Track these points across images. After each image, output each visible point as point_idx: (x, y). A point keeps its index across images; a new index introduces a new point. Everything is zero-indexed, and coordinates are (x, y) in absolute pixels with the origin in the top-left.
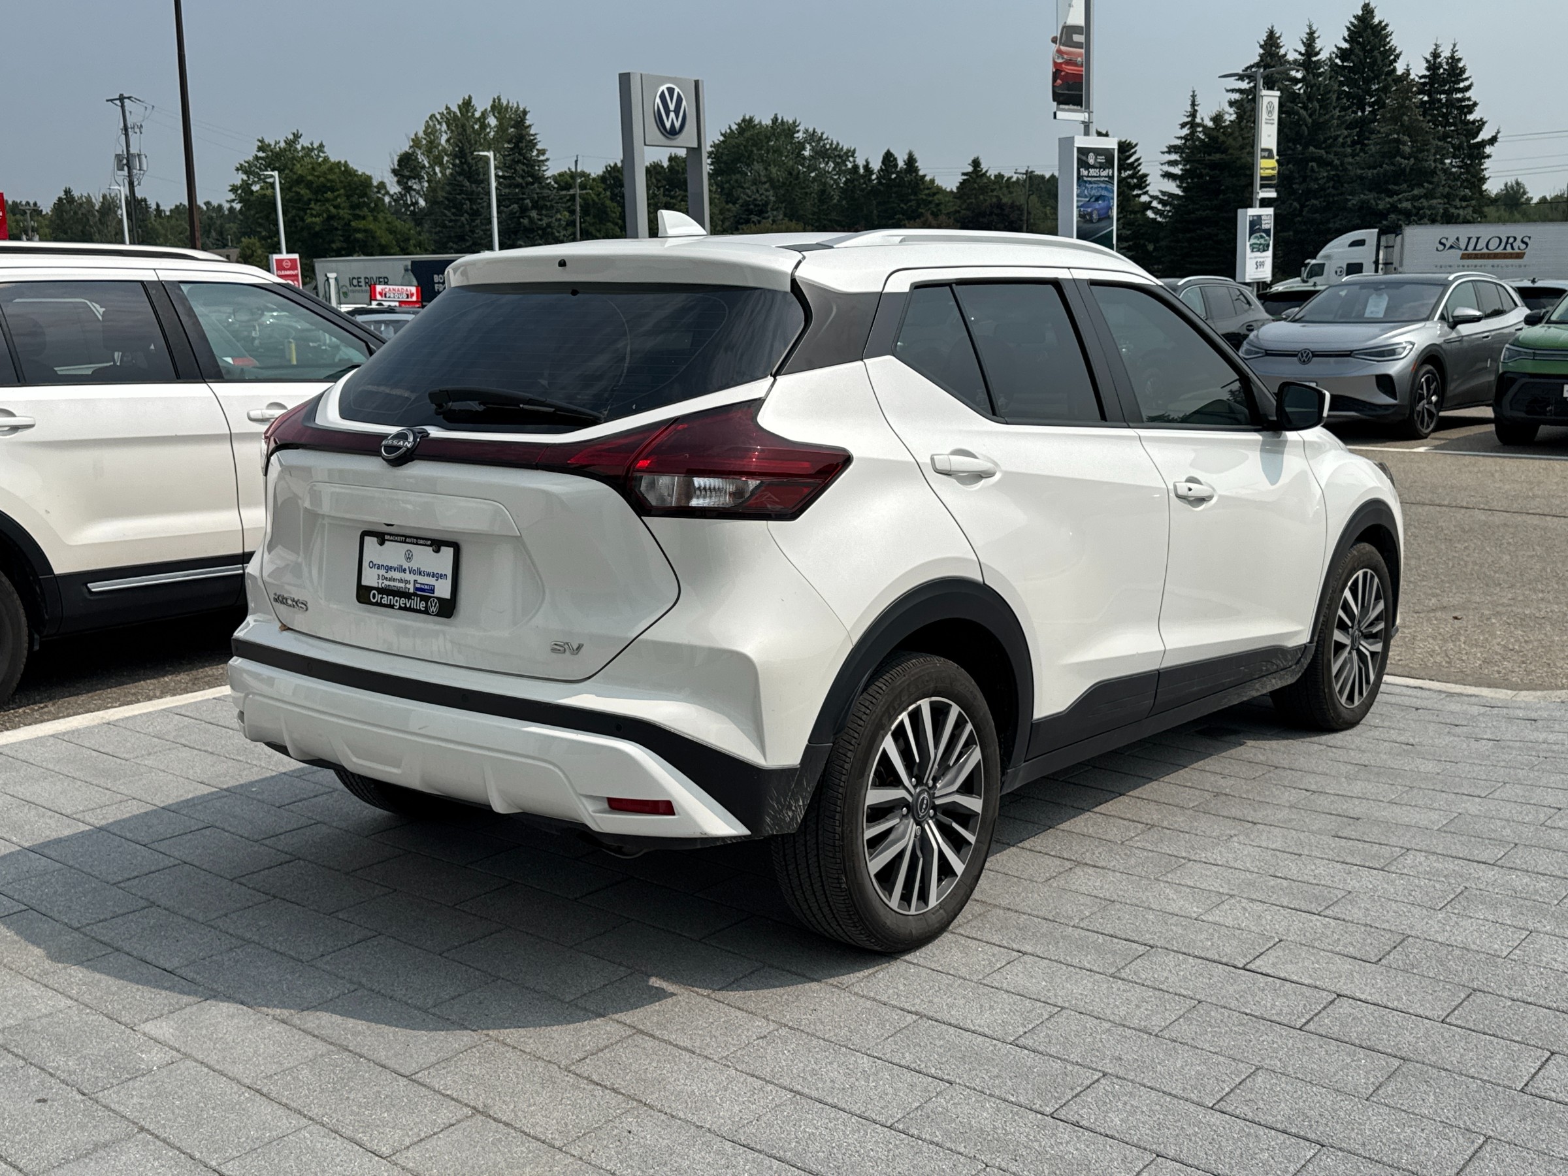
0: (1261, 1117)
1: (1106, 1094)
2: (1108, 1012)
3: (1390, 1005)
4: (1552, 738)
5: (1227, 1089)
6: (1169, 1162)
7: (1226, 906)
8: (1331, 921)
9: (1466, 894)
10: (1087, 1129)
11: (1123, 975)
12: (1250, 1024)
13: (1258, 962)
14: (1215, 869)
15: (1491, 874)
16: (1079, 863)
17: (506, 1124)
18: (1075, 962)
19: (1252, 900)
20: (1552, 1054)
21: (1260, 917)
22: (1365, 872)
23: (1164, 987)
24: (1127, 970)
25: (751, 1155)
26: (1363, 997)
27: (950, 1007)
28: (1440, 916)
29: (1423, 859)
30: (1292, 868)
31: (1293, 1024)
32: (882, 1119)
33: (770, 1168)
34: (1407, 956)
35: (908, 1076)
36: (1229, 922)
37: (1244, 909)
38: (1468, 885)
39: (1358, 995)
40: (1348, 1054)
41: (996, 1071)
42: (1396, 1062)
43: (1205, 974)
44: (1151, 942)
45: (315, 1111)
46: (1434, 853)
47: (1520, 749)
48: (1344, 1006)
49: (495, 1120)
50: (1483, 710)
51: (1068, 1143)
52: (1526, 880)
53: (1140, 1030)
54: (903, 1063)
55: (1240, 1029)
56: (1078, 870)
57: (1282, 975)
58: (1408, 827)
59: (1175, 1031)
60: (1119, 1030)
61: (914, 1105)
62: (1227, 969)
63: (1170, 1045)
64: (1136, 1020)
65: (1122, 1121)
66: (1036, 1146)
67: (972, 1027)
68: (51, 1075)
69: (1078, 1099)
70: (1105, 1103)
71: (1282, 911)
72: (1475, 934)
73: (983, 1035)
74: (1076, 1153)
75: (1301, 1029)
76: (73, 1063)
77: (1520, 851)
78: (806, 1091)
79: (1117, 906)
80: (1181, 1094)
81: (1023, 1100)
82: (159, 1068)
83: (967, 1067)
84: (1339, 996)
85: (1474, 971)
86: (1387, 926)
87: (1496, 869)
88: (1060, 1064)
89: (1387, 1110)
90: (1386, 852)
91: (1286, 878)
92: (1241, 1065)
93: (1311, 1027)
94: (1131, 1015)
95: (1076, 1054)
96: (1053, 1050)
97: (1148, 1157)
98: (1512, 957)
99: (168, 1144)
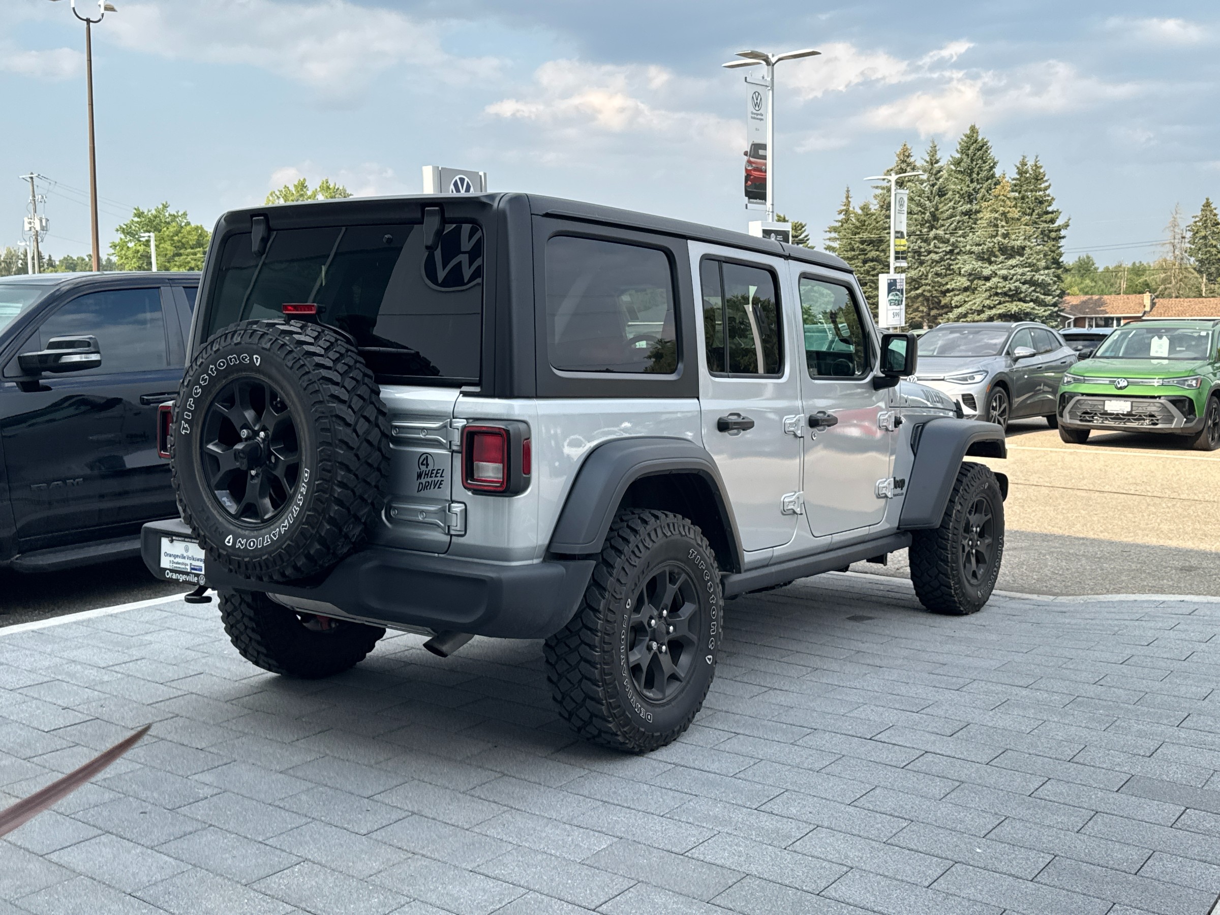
0: (878, 809)
1: (788, 799)
2: (789, 761)
3: (956, 756)
4: (1073, 622)
5: (859, 796)
6: (824, 829)
7: (861, 709)
8: (924, 716)
9: (1008, 702)
10: (777, 815)
11: (798, 743)
12: (873, 766)
13: (879, 736)
14: (855, 690)
15: (1024, 692)
16: (771, 688)
17: (434, 819)
18: (770, 737)
19: (877, 706)
20: (1049, 779)
21: (881, 714)
22: (947, 692)
23: (823, 749)
24: (801, 741)
25: (581, 830)
26: (940, 753)
27: (694, 760)
28: (991, 713)
29: (983, 684)
30: (903, 690)
31: (898, 766)
32: (657, 812)
33: (594, 835)
34: (969, 733)
35: (671, 793)
36: (863, 716)
37: (872, 710)
38: (1009, 698)
39: (938, 751)
40: (930, 780)
41: (723, 790)
42: (957, 784)
43: (848, 742)
44: (815, 727)
45: (315, 815)
46: (991, 682)
47: (1053, 628)
48: (929, 757)
49: (426, 817)
50: (1032, 607)
51: (766, 821)
52: (1046, 695)
53: (809, 770)
54: (668, 787)
55: (867, 768)
56: (771, 692)
57: (894, 742)
58: (976, 668)
59: (828, 769)
60: (796, 769)
61: (676, 806)
62: (860, 739)
63: (826, 776)
64: (806, 765)
65: (797, 811)
66: (748, 823)
67: (708, 769)
68: (144, 801)
69: (772, 802)
70: (787, 803)
71: (895, 711)
72: (1011, 722)
73: (715, 773)
74: (771, 826)
75: (903, 768)
76: (156, 795)
77: (1043, 680)
78: (611, 801)
79: (795, 709)
80: (831, 798)
81: (740, 802)
82: (211, 796)
83: (706, 788)
84: (926, 752)
85: (1008, 741)
86: (958, 718)
87: (1028, 689)
88: (761, 786)
89: (950, 805)
90: (961, 681)
91: (898, 695)
92: (867, 785)
93: (909, 767)
94: (803, 763)
95: (770, 781)
96: (756, 779)
97: (812, 827)
98: (1032, 733)
99: (230, 832)
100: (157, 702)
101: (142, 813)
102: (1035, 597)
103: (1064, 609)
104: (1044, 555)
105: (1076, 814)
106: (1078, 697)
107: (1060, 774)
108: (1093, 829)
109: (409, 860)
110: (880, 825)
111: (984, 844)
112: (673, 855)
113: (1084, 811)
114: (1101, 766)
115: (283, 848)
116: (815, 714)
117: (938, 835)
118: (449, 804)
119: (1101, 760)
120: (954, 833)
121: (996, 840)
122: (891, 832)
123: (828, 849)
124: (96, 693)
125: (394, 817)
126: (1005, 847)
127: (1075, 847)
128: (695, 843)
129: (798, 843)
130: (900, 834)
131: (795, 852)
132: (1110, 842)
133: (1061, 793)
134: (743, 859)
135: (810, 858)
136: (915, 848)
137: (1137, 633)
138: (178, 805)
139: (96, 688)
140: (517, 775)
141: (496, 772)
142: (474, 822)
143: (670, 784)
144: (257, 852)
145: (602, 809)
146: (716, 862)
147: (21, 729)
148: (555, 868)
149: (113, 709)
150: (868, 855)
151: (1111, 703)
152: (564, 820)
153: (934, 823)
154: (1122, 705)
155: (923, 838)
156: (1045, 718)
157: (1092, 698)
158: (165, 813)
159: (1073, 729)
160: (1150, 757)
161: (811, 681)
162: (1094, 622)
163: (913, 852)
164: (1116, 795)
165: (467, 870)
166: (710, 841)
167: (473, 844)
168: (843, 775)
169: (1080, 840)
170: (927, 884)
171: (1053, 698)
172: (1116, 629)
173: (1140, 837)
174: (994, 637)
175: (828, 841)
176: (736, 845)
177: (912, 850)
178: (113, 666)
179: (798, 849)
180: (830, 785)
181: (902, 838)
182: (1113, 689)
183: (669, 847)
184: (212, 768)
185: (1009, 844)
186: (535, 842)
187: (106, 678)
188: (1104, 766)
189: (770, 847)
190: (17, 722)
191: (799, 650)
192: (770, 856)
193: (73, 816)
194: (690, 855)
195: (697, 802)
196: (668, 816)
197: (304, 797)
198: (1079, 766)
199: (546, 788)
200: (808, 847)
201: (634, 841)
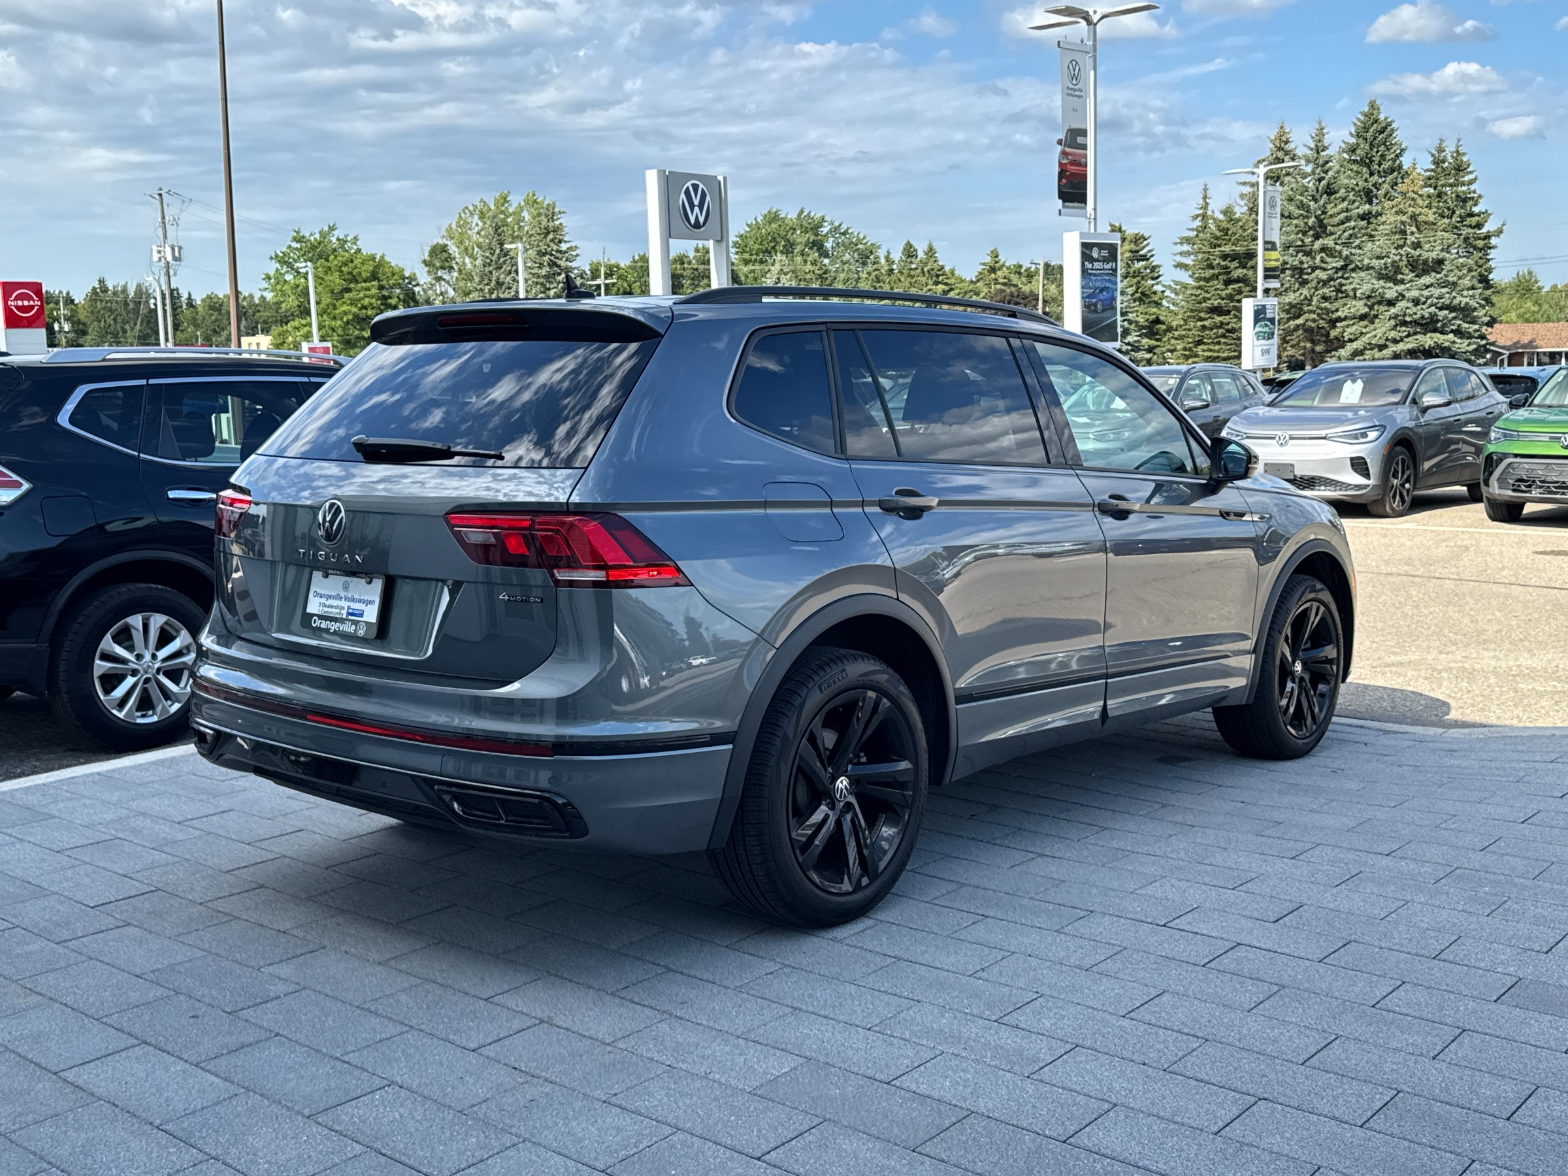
0: (1162, 1023)
1: (1042, 1007)
2: (1050, 955)
3: (1279, 951)
4: (1465, 764)
5: (1138, 1005)
6: (1084, 1050)
7: (1158, 884)
8: (1242, 894)
9: (1360, 875)
10: (1023, 1029)
11: (1066, 930)
12: (1164, 963)
13: (1177, 921)
14: (1153, 858)
15: (1385, 862)
16: (1040, 855)
17: (567, 1029)
18: (1029, 922)
19: (1180, 880)
20: (1404, 983)
21: (1184, 891)
22: (1278, 860)
23: (1099, 938)
24: (1070, 927)
25: (759, 1047)
26: (1258, 945)
27: (923, 953)
28: (1334, 890)
29: (1329, 851)
31: (1197, 963)
32: (863, 1024)
33: (774, 1055)
34: (1301, 918)
35: (886, 998)
36: (1158, 894)
37: (1173, 885)
38: (1362, 870)
39: (1255, 943)
40: (1240, 983)
41: (956, 993)
42: (1276, 988)
43: (1133, 929)
44: (1091, 909)
45: (413, 1023)
46: (1340, 847)
47: (1436, 773)
48: (1241, 952)
49: (557, 1026)
50: (1412, 743)
51: (1007, 1038)
52: (1413, 866)
53: (1076, 967)
54: (882, 989)
55: (1154, 966)
56: (1040, 860)
57: (1195, 930)
58: (1322, 828)
59: (1102, 967)
60: (1057, 967)
61: (889, 1016)
62: (1151, 926)
63: (1097, 976)
64: (1072, 960)
65: (1052, 1024)
66: (983, 1040)
67: (939, 966)
68: (199, 1001)
69: (1019, 1011)
70: (1040, 1013)
71: (1203, 887)
72: (1361, 903)
73: (948, 971)
74: (1013, 1044)
75: (1204, 966)
76: (214, 993)
77: (1412, 845)
78: (804, 1007)
79: (1068, 884)
80: (1100, 1007)
81: (975, 1011)
82: (285, 995)
83: (933, 991)
84: (1239, 944)
85: (1353, 929)
86: (1288, 898)
87: (1389, 858)
88: (1007, 988)
89: (1262, 1018)
90: (1299, 846)
91: (1211, 865)
92: (1152, 989)
93: (1212, 965)
94: (1068, 957)
95: (1021, 983)
96: (1003, 980)
97: (1069, 1047)
98: (1388, 919)
99: (300, 1044)
100: (239, 868)
101: (193, 1017)
102: (1419, 730)
103: (1455, 747)
104: (1440, 672)
105: (1434, 1033)
106: (1457, 868)
107: (1420, 977)
108: (1456, 1054)
109: (526, 1085)
110: (1162, 1046)
111: (1301, 1073)
112: (877, 1084)
113: (1446, 1027)
114: (1477, 965)
115: (365, 1067)
116: (1094, 891)
117: (1239, 1060)
118: (591, 1009)
119: (1479, 956)
120: (1262, 1058)
121: (1319, 1069)
122: (1176, 1055)
123: (1087, 1078)
124: (164, 855)
125: (517, 1024)
126: (1330, 1078)
127: (1428, 1079)
128: (907, 1067)
129: (1046, 1069)
130: (1189, 1058)
131: (1042, 1081)
132: (1477, 1073)
133: (1418, 1003)
134: (969, 1090)
135: (1060, 1091)
136: (1207, 1078)
137: (1549, 780)
138: (240, 1006)
139: (166, 849)
140: (685, 971)
141: (659, 965)
142: (619, 1035)
143: (886, 984)
144: (331, 1072)
145: (790, 1019)
146: (932, 1094)
147: (61, 903)
148: (716, 1099)
149: (182, 876)
150: (1140, 1088)
151: (1503, 877)
152: (739, 1033)
153: (1237, 1043)
154: (1516, 880)
155: (1219, 1064)
156: (1408, 898)
157: (1477, 871)
158: (222, 1017)
159: (1445, 913)
160: (1547, 952)
161: (1096, 844)
162: (1493, 764)
163: (1202, 1084)
164: (1492, 1006)
165: (599, 1100)
166: (928, 1064)
167: (614, 1065)
168: (1121, 975)
169: (1436, 1069)
170: (1216, 1129)
171: (1422, 870)
172: (1522, 774)
173: (1521, 1066)
174: (1353, 785)
175: (1088, 1067)
176: (963, 1071)
177: (1202, 1081)
178: (192, 819)
179: (1046, 1078)
180: (1102, 989)
181: (1189, 1064)
182: (1506, 857)
183: (870, 1073)
184: (293, 957)
185: (1335, 1074)
186: (695, 1063)
187: (180, 836)
188: (1482, 965)
189: (1009, 1075)
190: (57, 893)
191: (1085, 803)
192: (1007, 1087)
193: (104, 1020)
194: (898, 1084)
195: (920, 1010)
196: (878, 1029)
197: (403, 997)
198: (1447, 965)
199: (720, 988)
200: (1060, 1074)
201: (827, 1063)
